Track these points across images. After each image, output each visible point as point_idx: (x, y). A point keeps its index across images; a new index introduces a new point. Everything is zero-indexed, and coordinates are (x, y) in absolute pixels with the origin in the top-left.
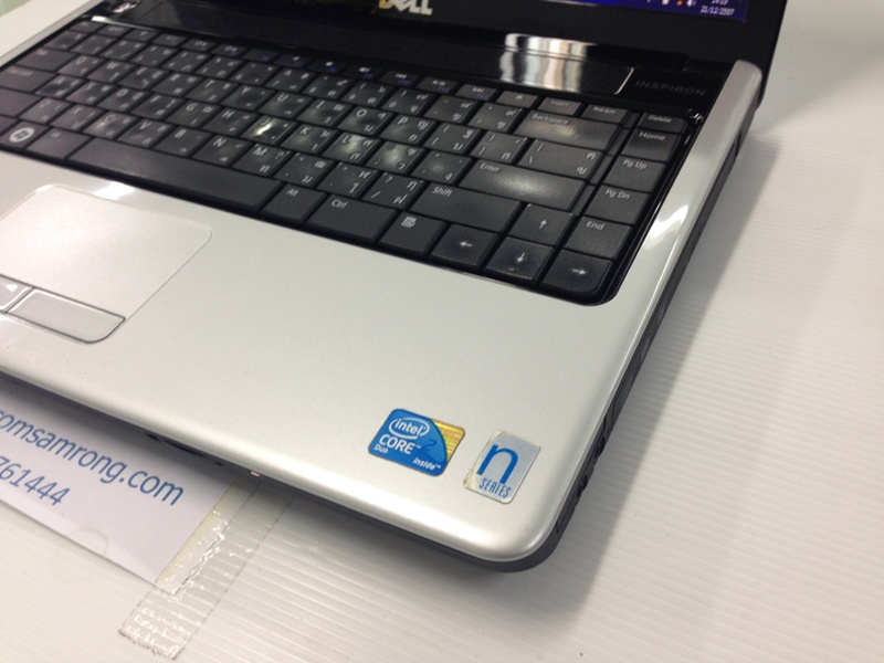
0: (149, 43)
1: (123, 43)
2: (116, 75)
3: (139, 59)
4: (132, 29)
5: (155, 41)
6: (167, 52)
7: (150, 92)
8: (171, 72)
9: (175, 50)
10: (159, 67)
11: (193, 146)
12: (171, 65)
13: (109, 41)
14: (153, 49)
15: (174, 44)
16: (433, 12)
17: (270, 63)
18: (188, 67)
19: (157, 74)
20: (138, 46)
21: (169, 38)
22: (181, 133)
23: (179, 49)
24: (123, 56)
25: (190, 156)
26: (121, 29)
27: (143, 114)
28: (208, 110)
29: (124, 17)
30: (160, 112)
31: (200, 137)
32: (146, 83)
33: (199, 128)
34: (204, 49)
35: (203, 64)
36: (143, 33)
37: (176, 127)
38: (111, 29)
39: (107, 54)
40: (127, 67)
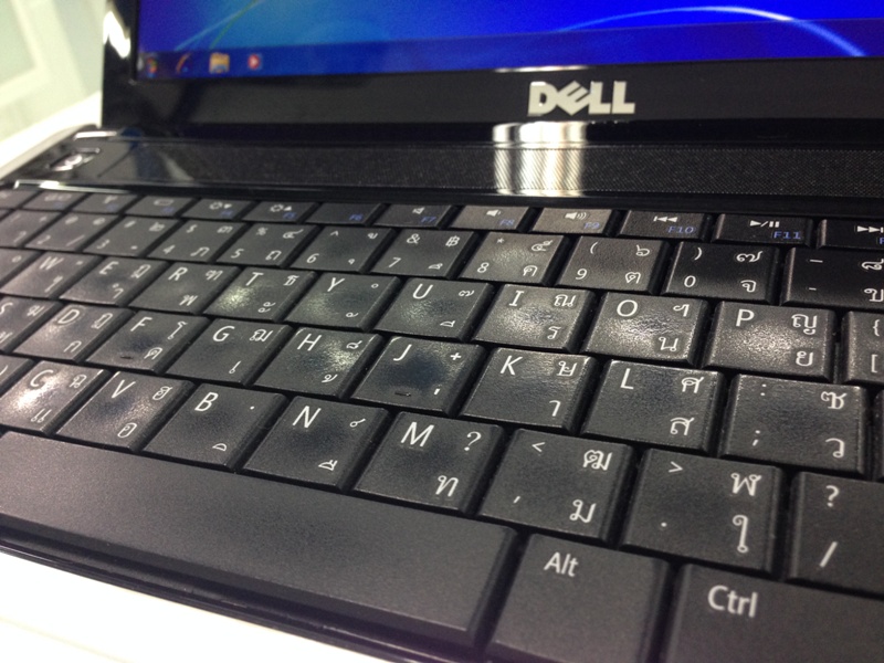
0: (122, 215)
1: (71, 220)
2: (58, 279)
3: (103, 245)
4: (89, 194)
5: (132, 211)
6: (157, 227)
7: (129, 309)
8: (170, 264)
9: (173, 222)
10: (144, 256)
11: (242, 431)
12: (167, 250)
13: (44, 219)
14: (130, 223)
15: (170, 211)
16: (637, 108)
17: (371, 224)
18: (204, 251)
19: (141, 271)
20: (99, 222)
21: (157, 202)
22: (207, 401)
23: (181, 219)
24: (71, 244)
25: (237, 466)
26: (69, 196)
27: (112, 362)
28: (262, 336)
29: (74, 177)
30: (155, 353)
31: (255, 406)
32: (119, 291)
33: (250, 384)
34: (229, 215)
35: (231, 242)
36: (109, 199)
37: (196, 385)
38: (48, 198)
39: (39, 243)
40: (80, 262)
